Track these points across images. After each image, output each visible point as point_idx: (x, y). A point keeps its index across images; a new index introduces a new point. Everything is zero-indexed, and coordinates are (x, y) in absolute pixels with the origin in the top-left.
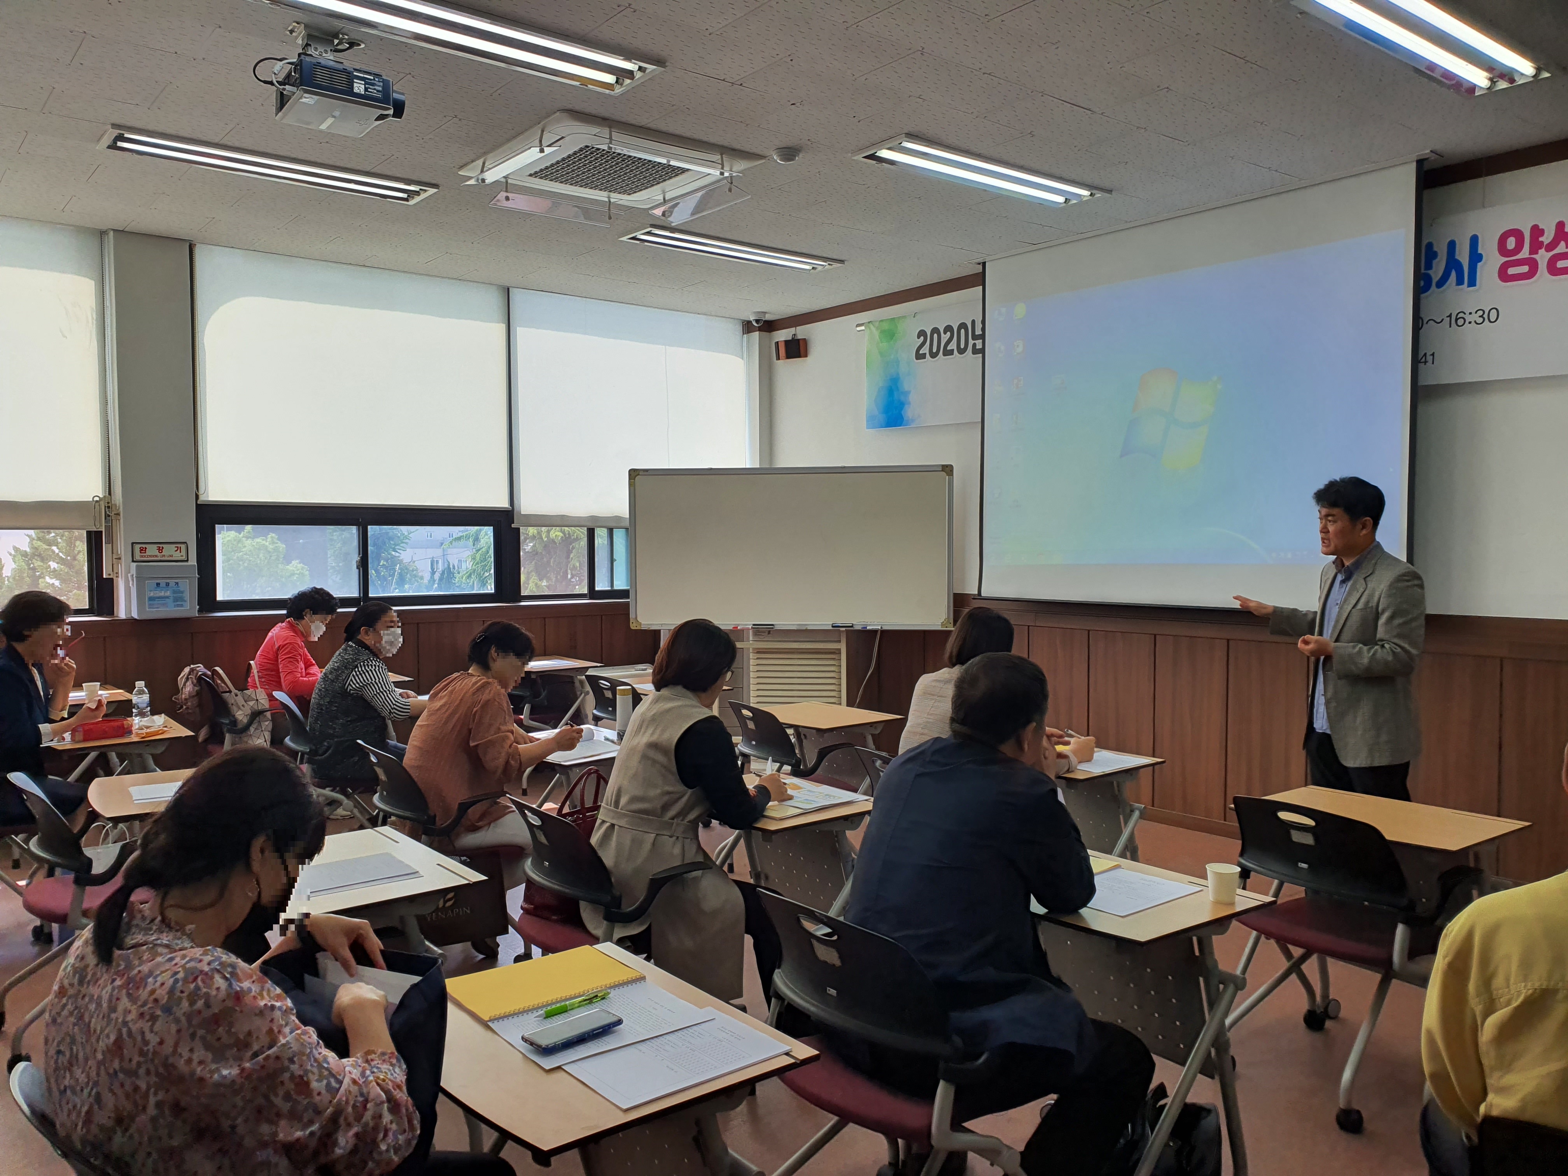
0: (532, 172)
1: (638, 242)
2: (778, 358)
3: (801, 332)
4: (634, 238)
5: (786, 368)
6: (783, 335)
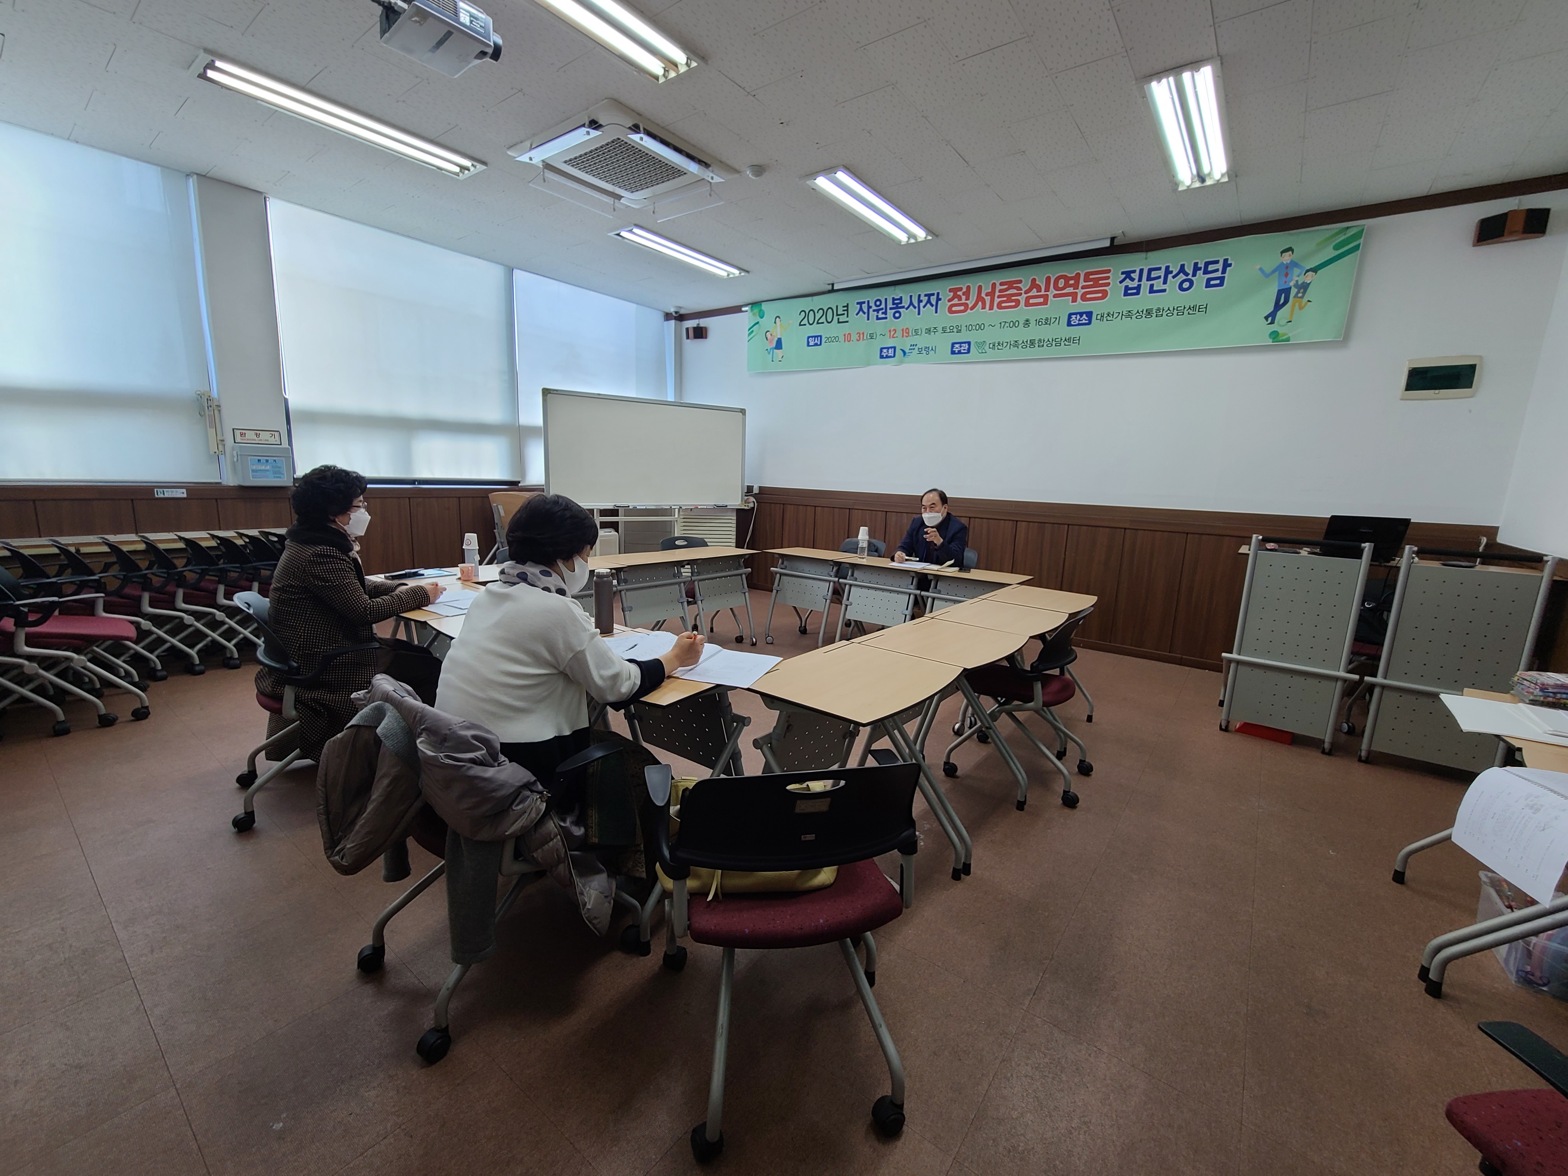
0: (568, 159)
1: (620, 238)
2: (688, 338)
3: (703, 322)
4: (618, 235)
5: (692, 346)
6: (691, 324)
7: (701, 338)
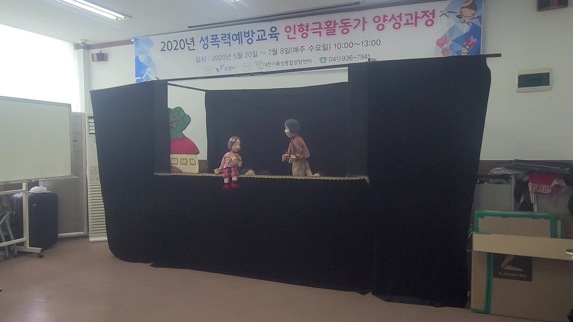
2: (93, 61)
5: (97, 66)
6: (96, 51)
7: (103, 60)
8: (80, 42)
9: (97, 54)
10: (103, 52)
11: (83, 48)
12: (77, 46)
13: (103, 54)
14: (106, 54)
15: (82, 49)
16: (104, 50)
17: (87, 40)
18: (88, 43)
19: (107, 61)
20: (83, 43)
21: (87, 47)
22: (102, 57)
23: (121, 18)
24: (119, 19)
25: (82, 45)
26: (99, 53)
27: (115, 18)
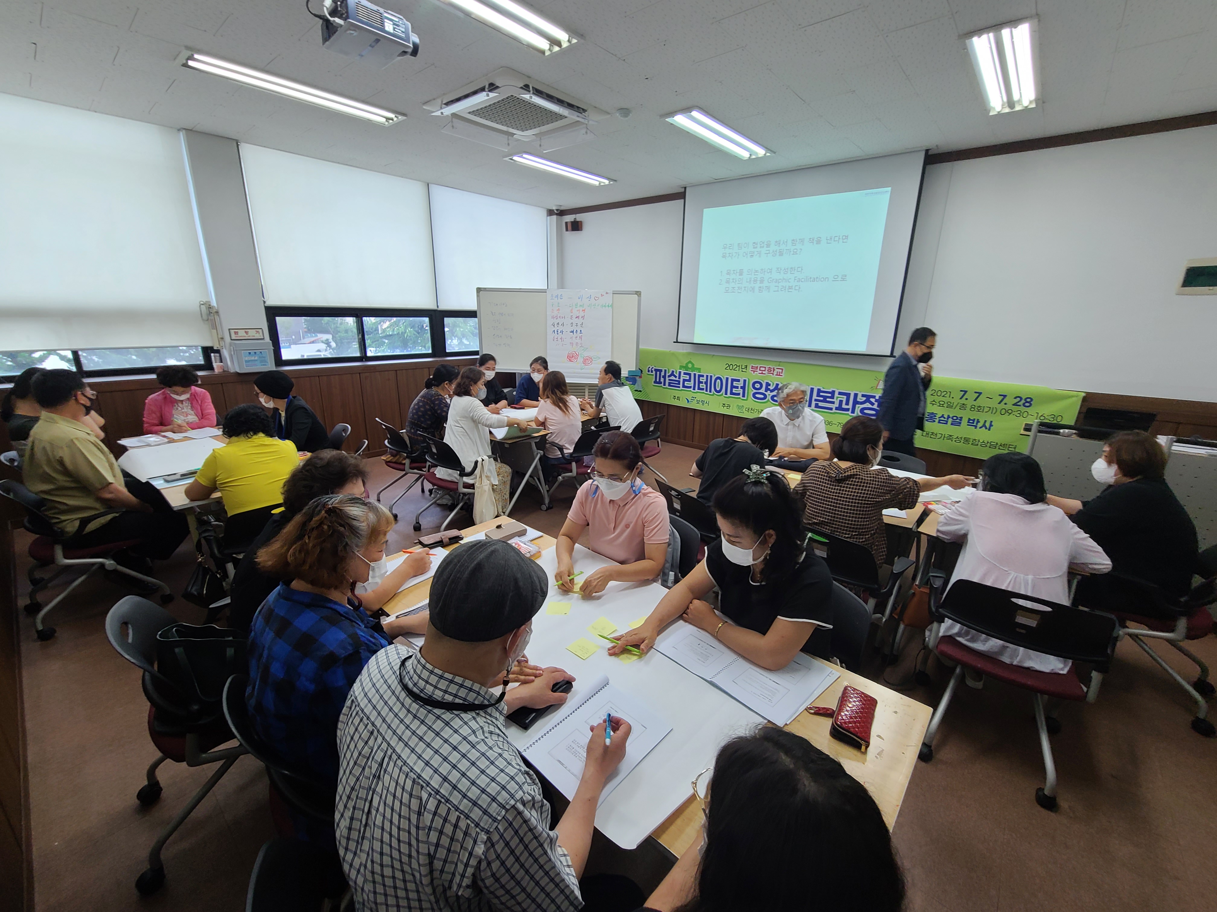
0: (473, 111)
2: (566, 230)
4: (511, 159)
5: (571, 237)
6: (569, 218)
7: (578, 230)
8: (554, 208)
9: (572, 222)
10: (578, 220)
11: (557, 214)
12: (550, 213)
13: (578, 222)
14: (581, 222)
15: (555, 217)
16: (579, 217)
17: (561, 206)
18: (562, 208)
19: (581, 230)
20: (557, 210)
21: (561, 213)
22: (576, 226)
23: (604, 183)
24: (602, 184)
25: (556, 212)
26: (573, 220)
27: (597, 183)
